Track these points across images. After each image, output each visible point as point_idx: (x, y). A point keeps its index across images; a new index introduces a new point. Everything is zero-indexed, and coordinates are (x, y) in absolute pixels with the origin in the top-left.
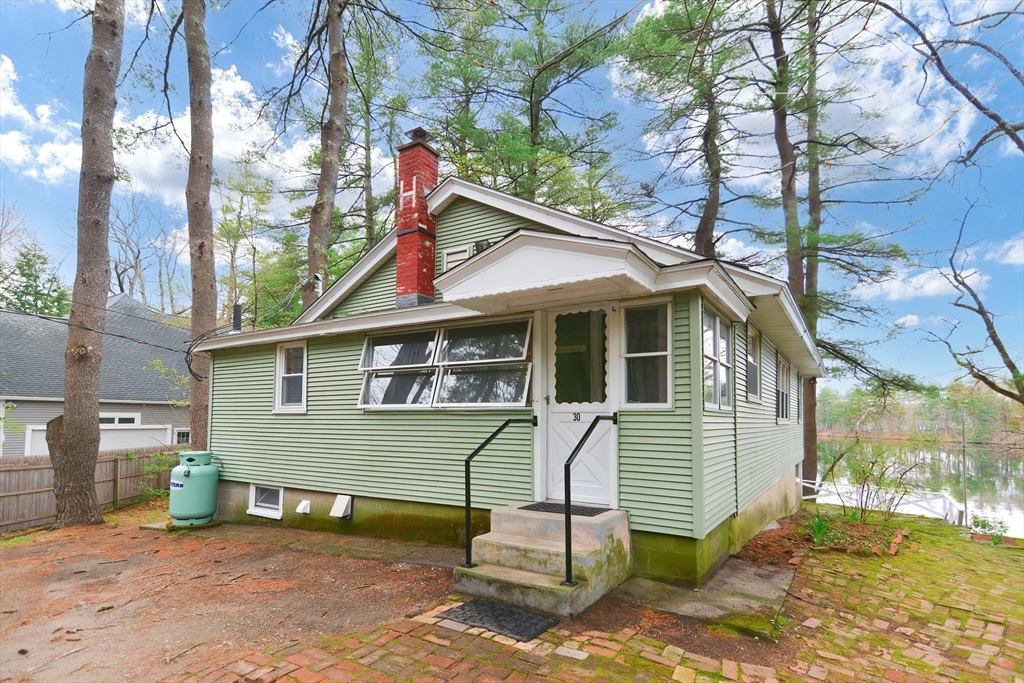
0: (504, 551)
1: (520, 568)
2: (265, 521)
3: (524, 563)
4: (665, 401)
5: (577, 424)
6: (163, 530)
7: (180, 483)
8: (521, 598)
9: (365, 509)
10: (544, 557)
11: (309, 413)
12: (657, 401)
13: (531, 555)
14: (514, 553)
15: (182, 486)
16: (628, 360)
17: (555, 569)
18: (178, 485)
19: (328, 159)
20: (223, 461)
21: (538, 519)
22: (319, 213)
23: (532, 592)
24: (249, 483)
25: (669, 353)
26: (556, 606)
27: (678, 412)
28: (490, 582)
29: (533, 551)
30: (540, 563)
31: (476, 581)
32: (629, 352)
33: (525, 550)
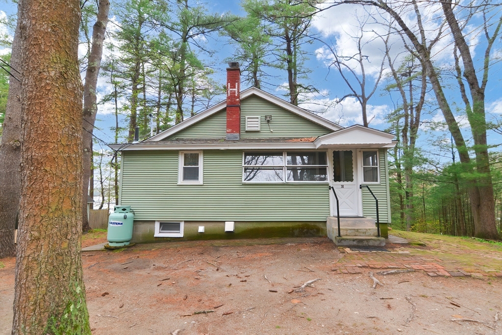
0: (349, 231)
1: (356, 236)
2: (169, 239)
3: (357, 234)
4: (377, 181)
5: (342, 189)
6: (103, 250)
7: (120, 222)
8: (367, 243)
9: (243, 227)
10: (365, 231)
11: (204, 184)
12: (373, 181)
13: (359, 231)
14: (353, 231)
15: (122, 224)
16: (364, 168)
17: (369, 234)
18: (119, 224)
19: (98, 43)
20: (134, 211)
21: (352, 220)
22: (93, 72)
23: (371, 241)
24: (155, 221)
25: (378, 166)
26: (380, 244)
27: (382, 185)
28: (354, 240)
29: (360, 229)
30: (363, 233)
31: (348, 241)
32: (364, 165)
33: (357, 230)
